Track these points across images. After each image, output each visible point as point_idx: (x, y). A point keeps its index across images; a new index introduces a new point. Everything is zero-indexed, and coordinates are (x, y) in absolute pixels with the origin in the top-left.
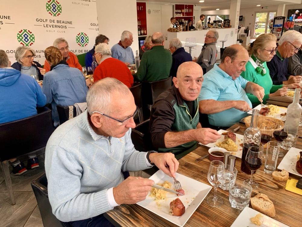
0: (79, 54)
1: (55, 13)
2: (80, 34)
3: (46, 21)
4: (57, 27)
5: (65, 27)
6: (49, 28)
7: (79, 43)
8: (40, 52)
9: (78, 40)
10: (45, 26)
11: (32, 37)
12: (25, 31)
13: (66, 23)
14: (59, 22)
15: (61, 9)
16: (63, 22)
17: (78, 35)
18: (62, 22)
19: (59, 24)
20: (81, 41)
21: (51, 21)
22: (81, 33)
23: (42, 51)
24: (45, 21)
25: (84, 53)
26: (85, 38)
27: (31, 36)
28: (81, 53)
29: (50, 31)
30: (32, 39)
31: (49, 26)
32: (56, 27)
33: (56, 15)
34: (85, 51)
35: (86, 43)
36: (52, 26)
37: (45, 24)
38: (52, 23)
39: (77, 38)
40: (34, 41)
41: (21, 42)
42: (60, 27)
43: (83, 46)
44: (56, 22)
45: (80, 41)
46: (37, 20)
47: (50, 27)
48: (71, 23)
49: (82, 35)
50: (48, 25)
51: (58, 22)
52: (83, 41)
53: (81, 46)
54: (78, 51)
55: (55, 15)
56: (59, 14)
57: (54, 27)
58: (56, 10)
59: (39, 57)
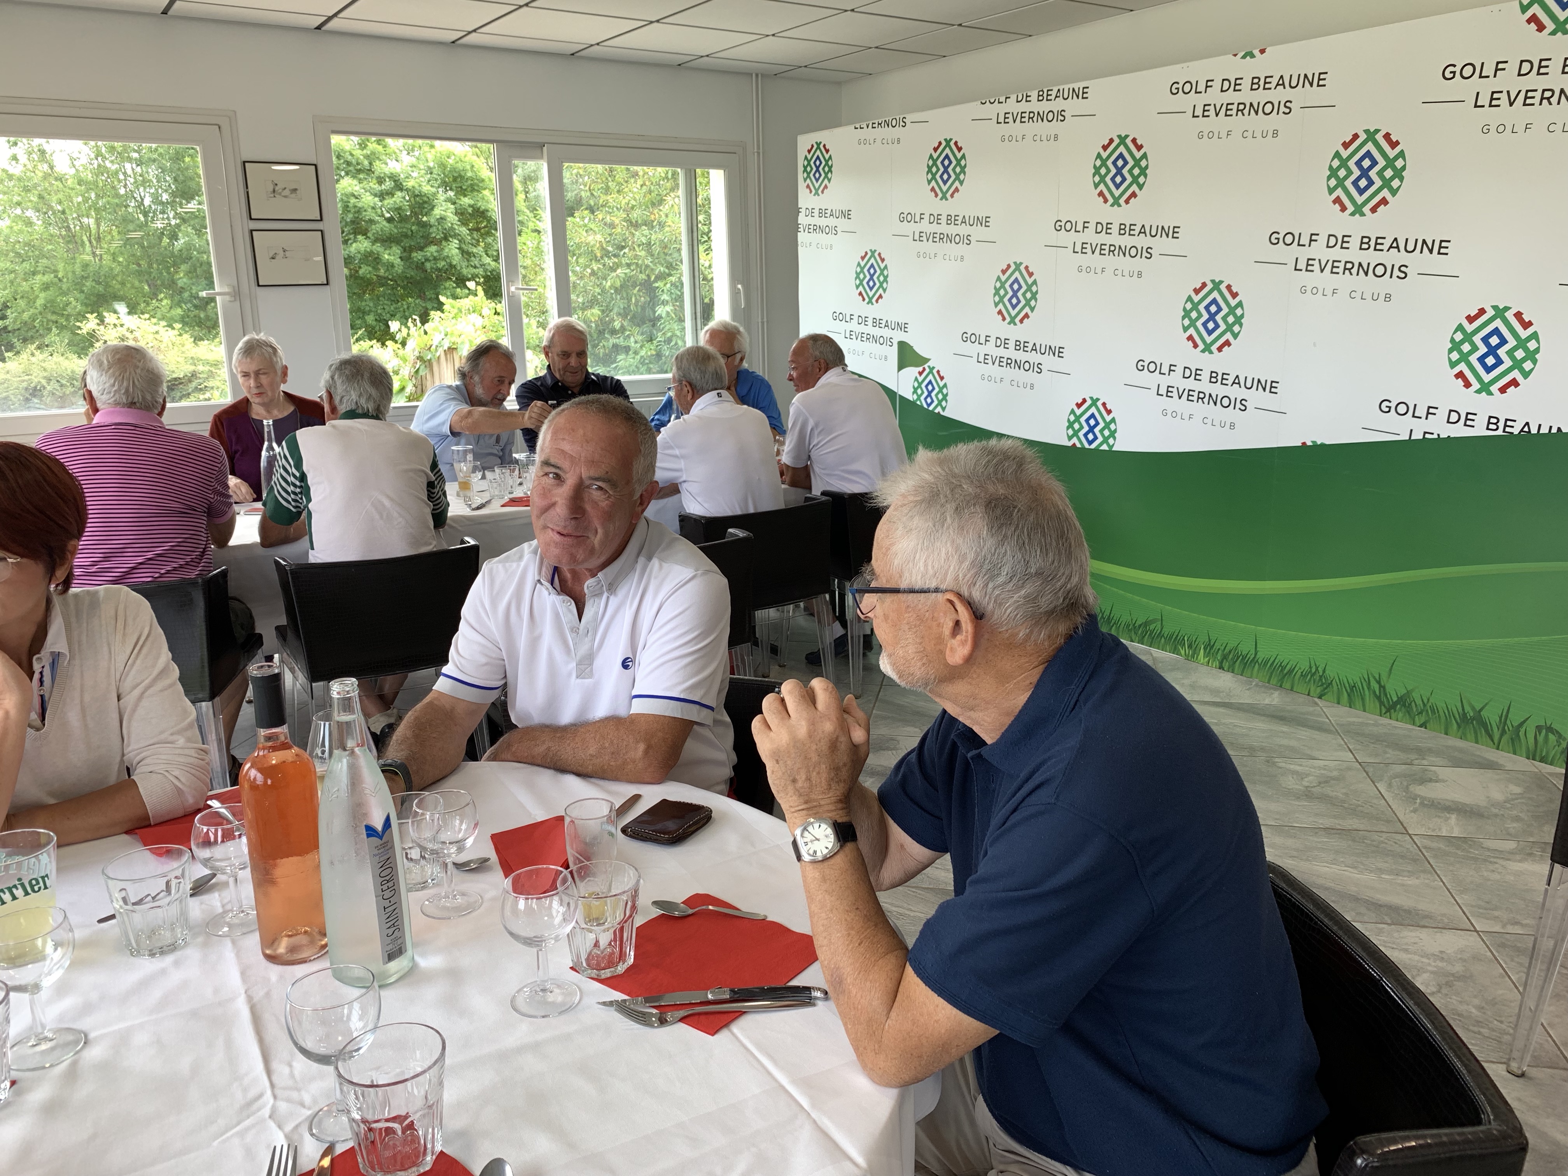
0: (1444, 435)
1: (1360, 200)
2: (1482, 311)
3: (1311, 240)
4: (1354, 271)
5: (1396, 272)
6: (1316, 278)
7: (1462, 367)
8: (1249, 385)
9: (1460, 352)
10: (1302, 265)
11: (1235, 315)
12: (1217, 285)
13: (1410, 247)
14: (1372, 243)
15: (1399, 174)
16: (1395, 245)
17: (1471, 319)
18: (1387, 243)
19: (1370, 257)
20: (1481, 360)
21: (1332, 241)
22: (1495, 307)
23: (1259, 381)
24: (1307, 243)
25: (1479, 430)
26: (1512, 342)
27: (1232, 310)
28: (1459, 431)
29: (1315, 291)
30: (1234, 324)
31: (1316, 268)
32: (1350, 270)
33: (1366, 209)
34: (1492, 421)
35: (1516, 374)
36: (1330, 264)
37: (1304, 254)
38: (1337, 253)
39: (1459, 337)
40: (1239, 332)
41: (1191, 331)
42: (1366, 274)
43: (1485, 388)
44: (1355, 243)
45: (1473, 359)
46: (1274, 239)
47: (1322, 271)
48: (1441, 248)
49: (1498, 323)
50: (1316, 263)
51: (1365, 243)
52: (1490, 361)
53: (1476, 385)
54: (1442, 414)
55: (1358, 210)
56: (1384, 202)
57: (1341, 270)
58: (1371, 183)
59: (1238, 405)
